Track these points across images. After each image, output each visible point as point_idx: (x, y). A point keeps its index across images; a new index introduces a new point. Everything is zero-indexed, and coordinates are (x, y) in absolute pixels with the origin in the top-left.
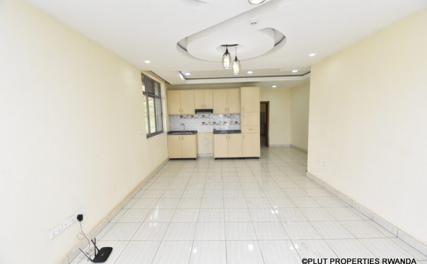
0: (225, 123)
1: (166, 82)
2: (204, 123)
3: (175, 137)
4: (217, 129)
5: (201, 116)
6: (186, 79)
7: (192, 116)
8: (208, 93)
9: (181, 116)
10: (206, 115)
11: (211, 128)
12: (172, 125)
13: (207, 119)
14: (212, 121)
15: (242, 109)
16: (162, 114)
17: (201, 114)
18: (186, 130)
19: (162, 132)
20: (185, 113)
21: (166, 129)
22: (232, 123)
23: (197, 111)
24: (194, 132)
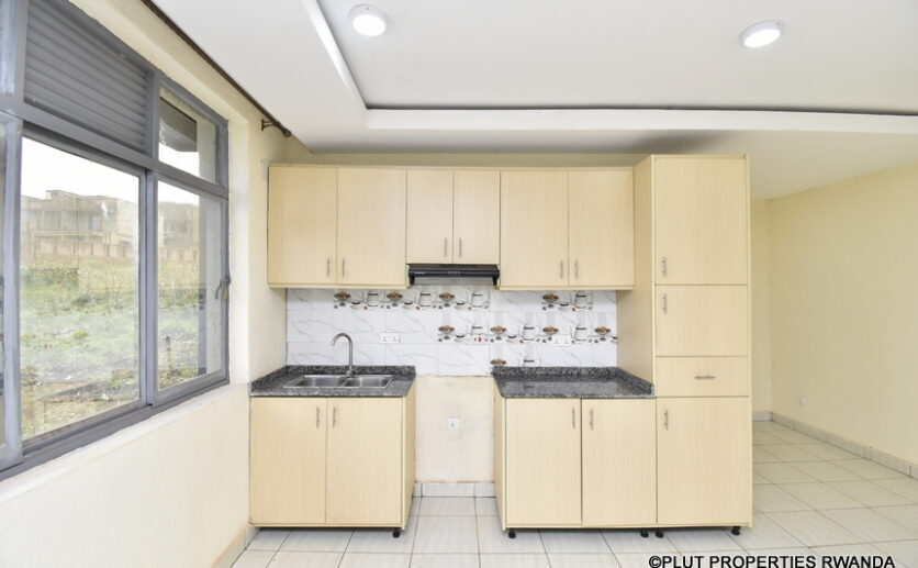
0: (551, 331)
1: (269, 121)
2: (446, 330)
3: (292, 409)
4: (513, 360)
5: (434, 297)
6: (369, 107)
7: (395, 297)
8: (473, 182)
9: (343, 297)
10: (461, 291)
11: (480, 359)
12: (293, 336)
13: (464, 313)
14: (488, 319)
15: (656, 268)
16: (227, 281)
17: (437, 288)
18: (359, 361)
19: (222, 380)
20: (357, 277)
21: (244, 369)
22: (582, 335)
23: (417, 273)
24: (399, 378)
